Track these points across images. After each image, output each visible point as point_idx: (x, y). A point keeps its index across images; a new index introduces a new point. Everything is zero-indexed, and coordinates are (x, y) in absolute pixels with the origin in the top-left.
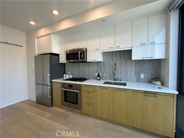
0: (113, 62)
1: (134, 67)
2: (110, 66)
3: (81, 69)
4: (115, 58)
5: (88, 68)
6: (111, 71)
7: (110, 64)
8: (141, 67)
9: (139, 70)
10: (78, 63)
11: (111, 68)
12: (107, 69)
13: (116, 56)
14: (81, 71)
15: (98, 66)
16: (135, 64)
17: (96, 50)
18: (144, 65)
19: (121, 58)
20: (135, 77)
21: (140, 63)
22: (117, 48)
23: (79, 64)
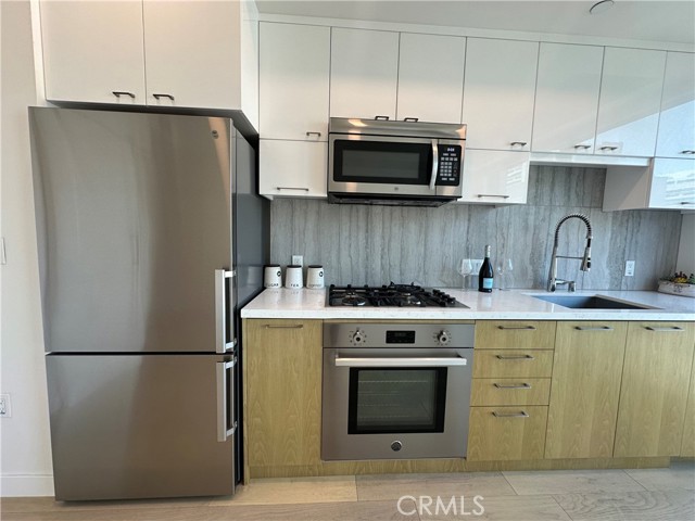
0: (537, 213)
1: (609, 235)
2: (526, 228)
3: (378, 240)
4: (546, 199)
5: (423, 236)
6: (529, 251)
7: (526, 221)
8: (629, 236)
9: (623, 246)
10: (362, 208)
11: (530, 237)
12: (511, 242)
13: (552, 190)
14: (378, 249)
15: (472, 226)
16: (613, 223)
17: (509, 147)
18: (638, 231)
19: (569, 197)
20: (607, 272)
21: (627, 221)
22: (600, 152)
23: (368, 214)
